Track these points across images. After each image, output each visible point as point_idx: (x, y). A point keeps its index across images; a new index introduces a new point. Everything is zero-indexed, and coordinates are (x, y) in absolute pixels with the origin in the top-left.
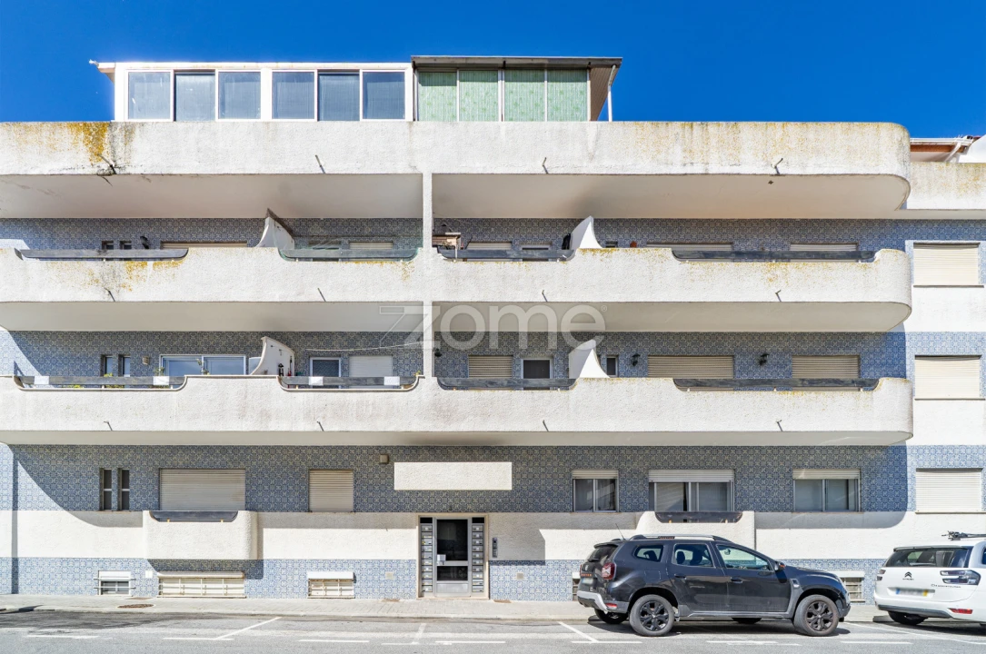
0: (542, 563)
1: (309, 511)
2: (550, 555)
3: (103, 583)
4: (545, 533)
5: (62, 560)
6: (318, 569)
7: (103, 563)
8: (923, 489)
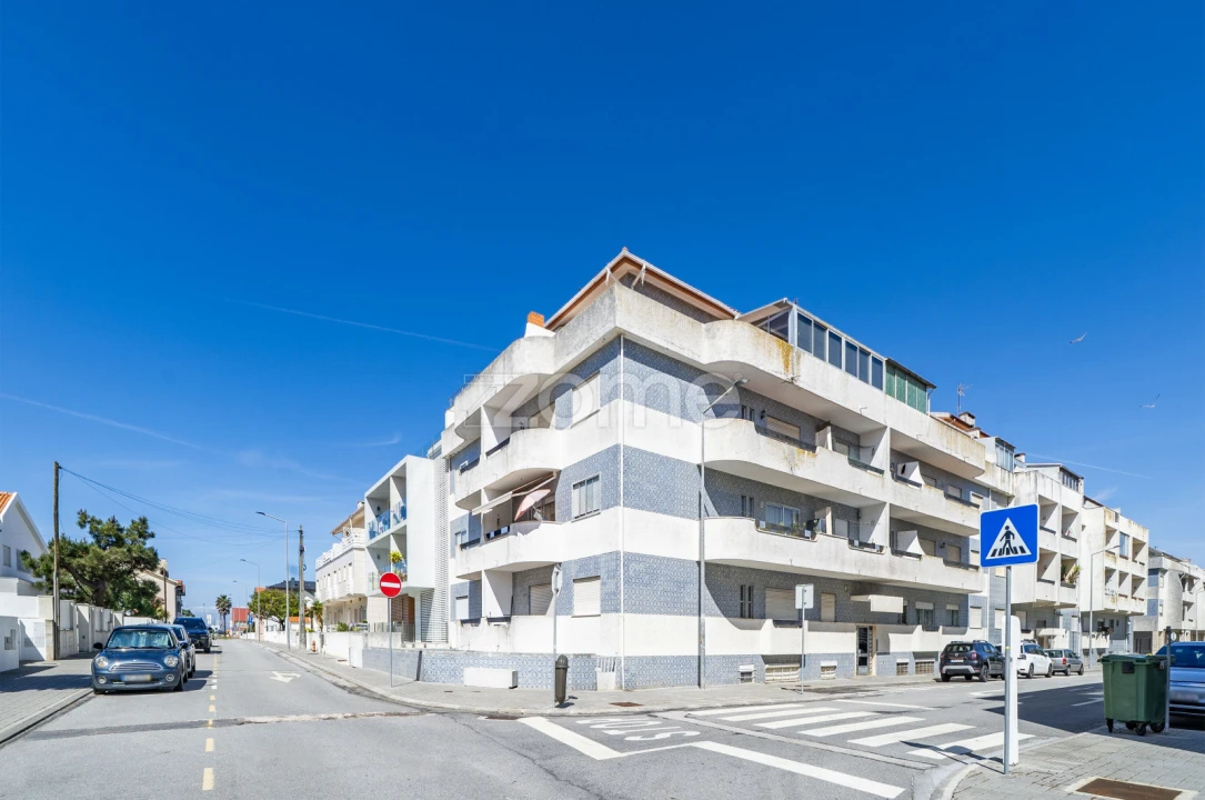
0: (889, 653)
1: (820, 620)
2: (893, 649)
3: (743, 674)
4: (891, 636)
5: (724, 657)
6: (825, 659)
7: (742, 659)
8: (974, 617)
